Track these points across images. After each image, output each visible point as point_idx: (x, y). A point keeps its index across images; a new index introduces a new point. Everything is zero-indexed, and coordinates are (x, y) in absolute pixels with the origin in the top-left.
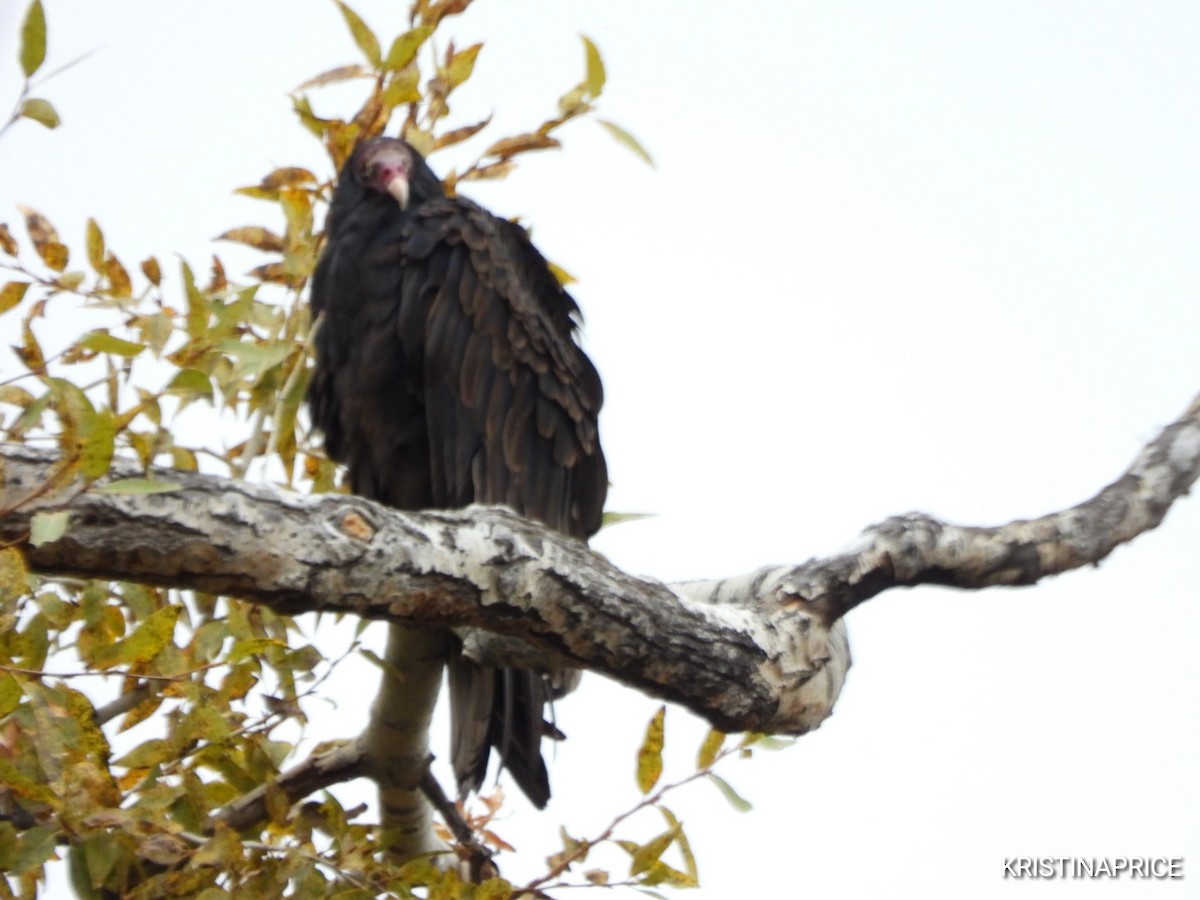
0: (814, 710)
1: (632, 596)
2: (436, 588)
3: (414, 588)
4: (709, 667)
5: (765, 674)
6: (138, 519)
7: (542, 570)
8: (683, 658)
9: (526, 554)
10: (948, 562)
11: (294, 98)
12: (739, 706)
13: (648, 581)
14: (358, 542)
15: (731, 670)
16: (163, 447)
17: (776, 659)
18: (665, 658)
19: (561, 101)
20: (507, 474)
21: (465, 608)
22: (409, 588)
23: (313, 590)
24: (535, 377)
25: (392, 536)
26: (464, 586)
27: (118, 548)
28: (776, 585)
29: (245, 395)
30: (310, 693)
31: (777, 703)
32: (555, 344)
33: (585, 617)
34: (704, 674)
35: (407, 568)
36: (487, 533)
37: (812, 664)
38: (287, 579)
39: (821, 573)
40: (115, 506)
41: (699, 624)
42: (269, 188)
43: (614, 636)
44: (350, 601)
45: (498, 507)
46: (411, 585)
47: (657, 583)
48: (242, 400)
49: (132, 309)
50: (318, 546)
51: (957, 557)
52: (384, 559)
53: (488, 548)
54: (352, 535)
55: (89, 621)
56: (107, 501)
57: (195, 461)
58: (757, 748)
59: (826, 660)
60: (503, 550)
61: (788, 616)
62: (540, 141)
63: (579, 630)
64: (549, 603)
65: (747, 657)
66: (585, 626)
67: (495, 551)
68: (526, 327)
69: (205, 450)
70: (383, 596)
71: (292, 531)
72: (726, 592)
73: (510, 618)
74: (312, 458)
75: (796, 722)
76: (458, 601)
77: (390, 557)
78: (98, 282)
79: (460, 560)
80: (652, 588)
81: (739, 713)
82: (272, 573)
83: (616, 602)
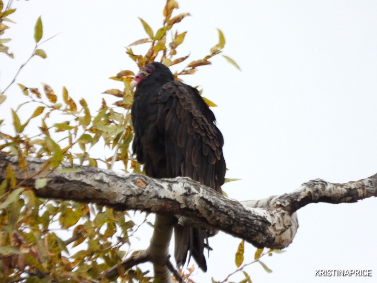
0: (286, 241)
1: (228, 205)
2: (166, 203)
3: (159, 203)
4: (253, 227)
5: (270, 230)
6: (71, 181)
7: (200, 197)
8: (245, 225)
9: (195, 192)
10: (329, 195)
11: (127, 49)
12: (262, 240)
13: (233, 200)
14: (141, 188)
15: (260, 228)
16: (86, 158)
17: (274, 225)
18: (239, 225)
19: (211, 50)
20: (193, 167)
21: (175, 209)
22: (157, 203)
23: (127, 204)
24: (201, 137)
25: (152, 186)
26: (174, 202)
27: (65, 190)
28: (274, 202)
29: (112, 142)
30: (131, 235)
31: (274, 239)
32: (207, 126)
33: (213, 212)
34: (251, 230)
35: (156, 196)
36: (182, 185)
37: (285, 227)
38: (119, 200)
39: (289, 198)
40: (64, 177)
41: (249, 214)
42: (119, 77)
43: (223, 218)
44: (139, 207)
45: (186, 177)
46: (158, 202)
47: (236, 201)
48: (111, 144)
49: (77, 115)
50: (128, 190)
51: (332, 193)
52: (150, 194)
53: (183, 190)
54: (139, 186)
55: (62, 213)
56: (62, 176)
57: (96, 163)
58: (274, 253)
59: (290, 226)
60: (187, 191)
61: (278, 211)
62: (204, 63)
63: (211, 216)
64: (202, 208)
65: (265, 225)
66: (213, 215)
67: (185, 191)
68: (198, 122)
69: (99, 159)
70: (149, 205)
71: (120, 185)
72: (260, 204)
73: (190, 212)
74: (133, 162)
75: (281, 245)
76: (173, 207)
77: (151, 193)
78: (66, 107)
79: (174, 194)
80: (234, 203)
81: (262, 242)
82: (114, 198)
83: (223, 207)
